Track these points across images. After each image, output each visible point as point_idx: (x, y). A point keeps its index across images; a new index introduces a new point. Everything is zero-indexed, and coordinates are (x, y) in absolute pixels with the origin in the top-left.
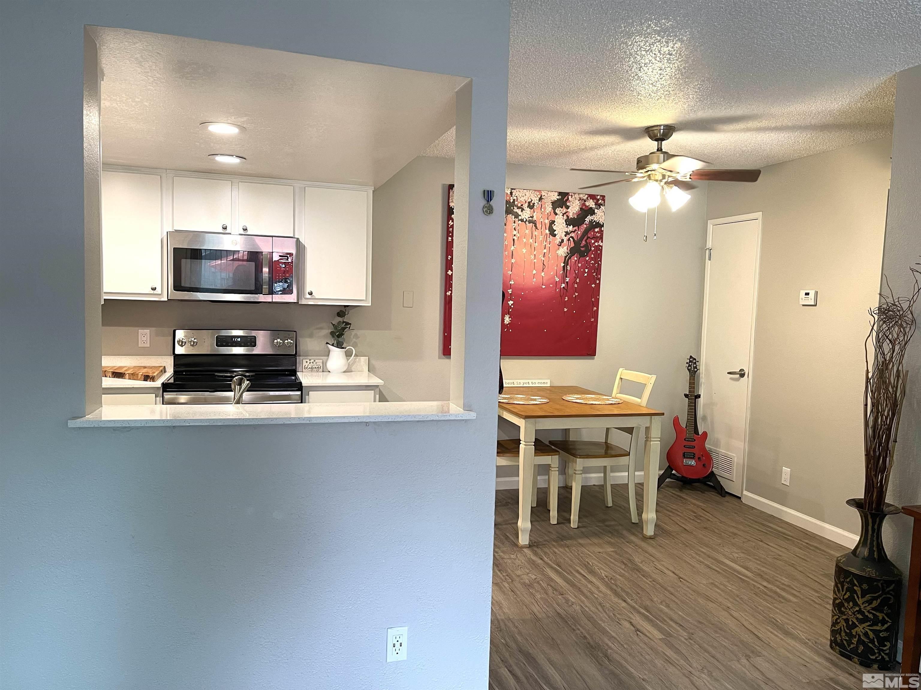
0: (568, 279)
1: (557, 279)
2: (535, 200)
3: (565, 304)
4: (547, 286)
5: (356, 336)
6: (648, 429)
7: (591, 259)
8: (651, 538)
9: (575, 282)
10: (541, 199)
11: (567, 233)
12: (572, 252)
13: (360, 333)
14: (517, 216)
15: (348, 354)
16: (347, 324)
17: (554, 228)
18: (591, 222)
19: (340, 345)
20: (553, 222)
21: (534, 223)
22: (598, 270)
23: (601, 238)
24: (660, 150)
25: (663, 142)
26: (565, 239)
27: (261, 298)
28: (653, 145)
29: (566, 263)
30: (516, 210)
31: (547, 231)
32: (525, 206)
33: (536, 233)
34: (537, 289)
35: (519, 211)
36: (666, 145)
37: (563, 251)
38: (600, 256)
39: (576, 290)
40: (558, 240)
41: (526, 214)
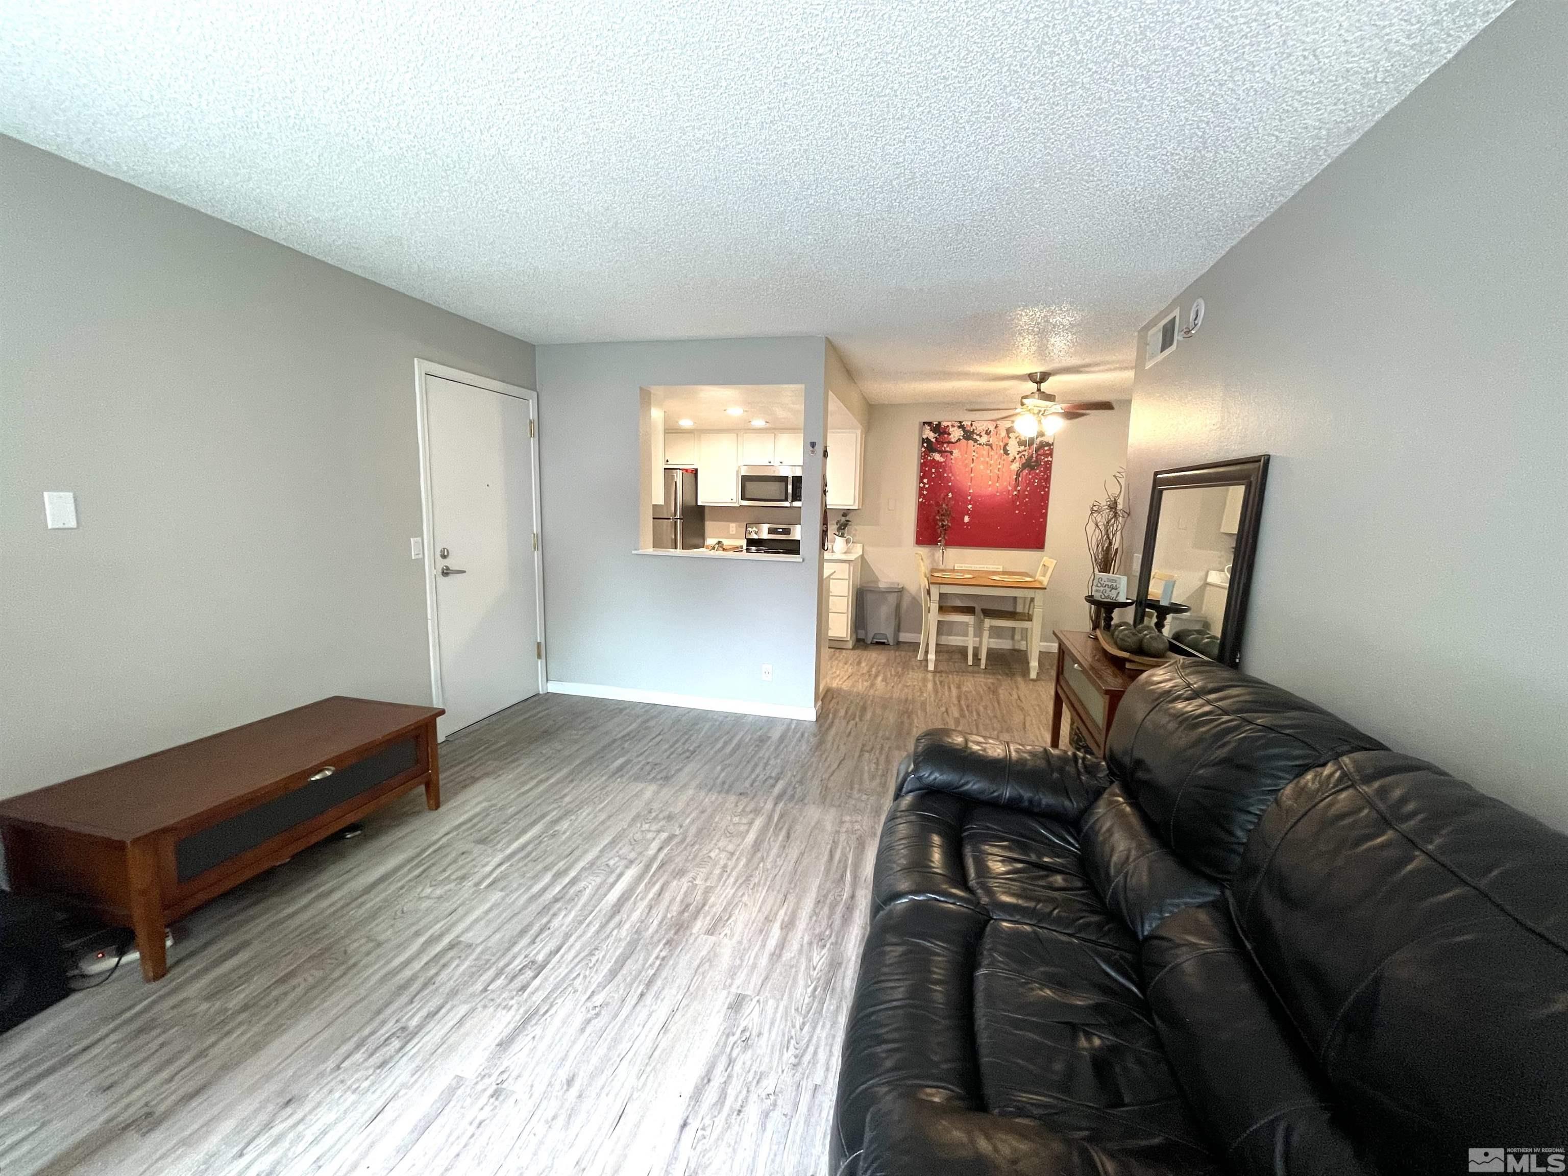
0: (1019, 488)
1: (1010, 488)
2: (992, 428)
3: (1017, 508)
4: (1001, 493)
5: (856, 530)
6: (1032, 600)
7: (1041, 471)
8: (1033, 680)
9: (1026, 490)
10: (996, 427)
11: (1019, 452)
12: (1024, 466)
13: (857, 527)
14: (976, 441)
15: (847, 542)
16: (848, 521)
17: (1008, 448)
18: (1041, 442)
19: (842, 536)
20: (1007, 444)
21: (991, 446)
22: (1048, 480)
23: (1051, 455)
24: (1039, 390)
25: (1042, 385)
26: (1018, 457)
27: (787, 504)
28: (1034, 386)
29: (1018, 475)
30: (975, 436)
31: (1002, 452)
32: (983, 434)
33: (992, 453)
34: (993, 496)
35: (978, 438)
36: (1044, 386)
37: (1015, 466)
38: (1050, 469)
39: (1026, 496)
40: (1011, 457)
41: (984, 439)
